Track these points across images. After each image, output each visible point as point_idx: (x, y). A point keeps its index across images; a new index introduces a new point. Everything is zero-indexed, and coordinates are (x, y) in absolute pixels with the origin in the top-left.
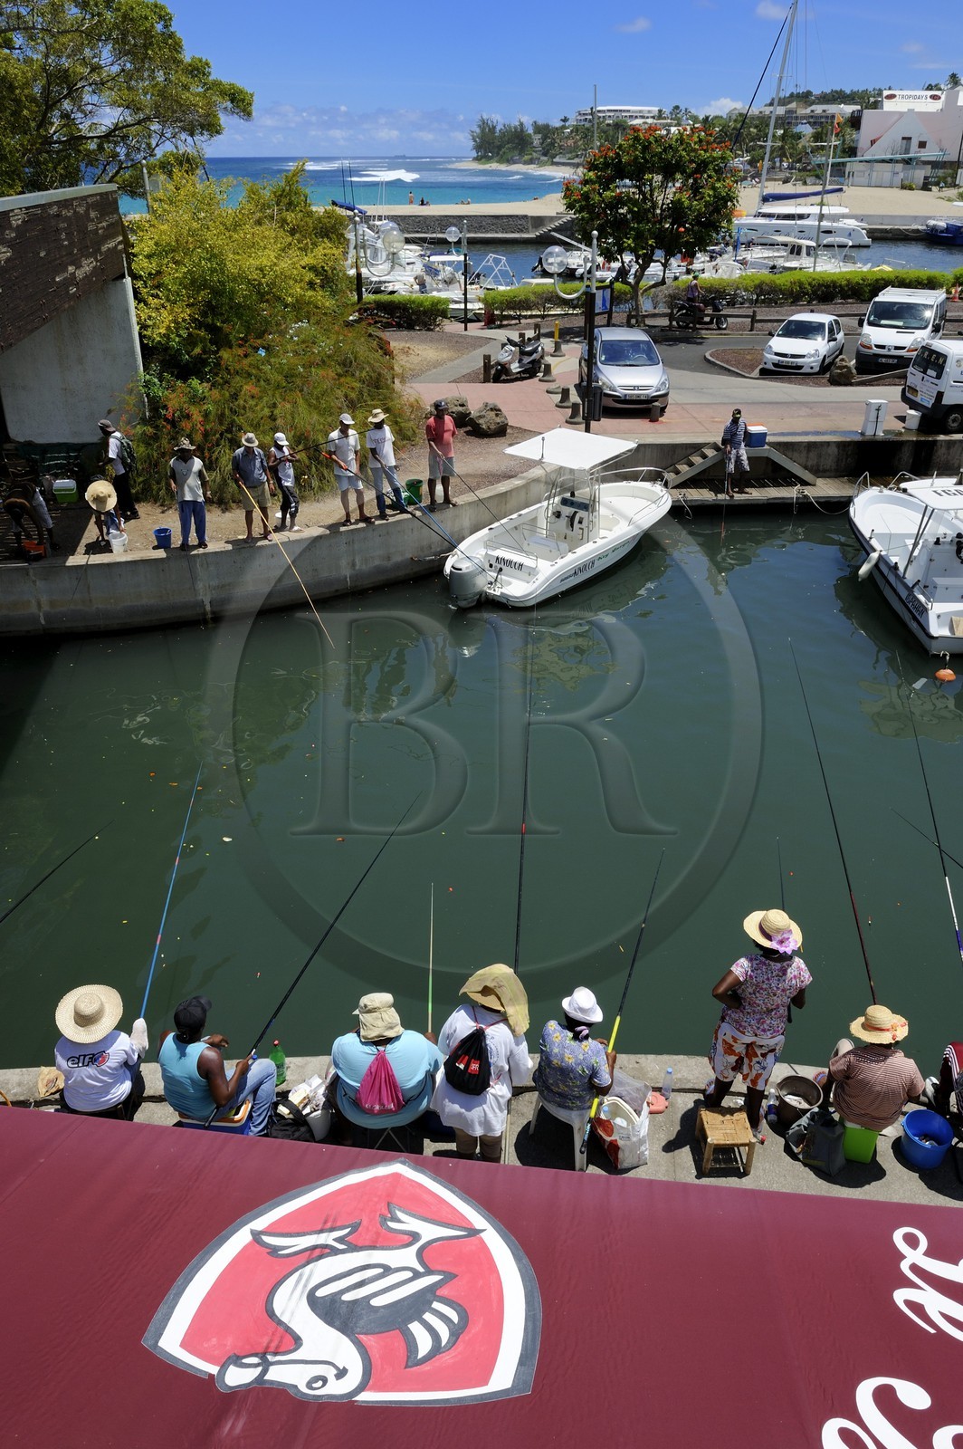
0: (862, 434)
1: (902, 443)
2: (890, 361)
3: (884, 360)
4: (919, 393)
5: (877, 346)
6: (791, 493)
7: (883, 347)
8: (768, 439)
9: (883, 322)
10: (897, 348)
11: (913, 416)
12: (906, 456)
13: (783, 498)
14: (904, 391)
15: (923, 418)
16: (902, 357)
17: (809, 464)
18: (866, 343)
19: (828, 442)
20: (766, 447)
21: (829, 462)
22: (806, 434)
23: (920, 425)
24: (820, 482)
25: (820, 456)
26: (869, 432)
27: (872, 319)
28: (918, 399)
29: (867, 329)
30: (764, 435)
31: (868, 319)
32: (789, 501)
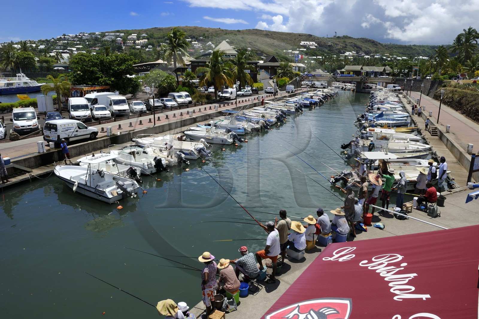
0: (39, 153)
1: (53, 153)
2: (28, 130)
3: (25, 130)
4: (51, 137)
5: (21, 126)
6: (27, 176)
7: (24, 126)
8: (11, 161)
9: (20, 119)
10: (29, 126)
11: (52, 144)
12: (56, 156)
13: (25, 178)
14: (44, 137)
15: (55, 144)
16: (31, 128)
17: (26, 166)
18: (17, 126)
19: (30, 158)
20: (11, 164)
21: (33, 164)
22: (21, 157)
23: (55, 146)
24: (33, 170)
25: (29, 162)
26: (41, 151)
27: (15, 118)
28: (51, 139)
29: (15, 122)
30: (9, 160)
31: (14, 119)
32: (28, 179)
